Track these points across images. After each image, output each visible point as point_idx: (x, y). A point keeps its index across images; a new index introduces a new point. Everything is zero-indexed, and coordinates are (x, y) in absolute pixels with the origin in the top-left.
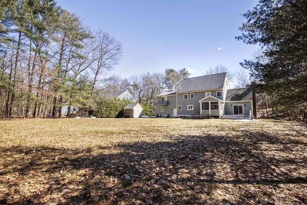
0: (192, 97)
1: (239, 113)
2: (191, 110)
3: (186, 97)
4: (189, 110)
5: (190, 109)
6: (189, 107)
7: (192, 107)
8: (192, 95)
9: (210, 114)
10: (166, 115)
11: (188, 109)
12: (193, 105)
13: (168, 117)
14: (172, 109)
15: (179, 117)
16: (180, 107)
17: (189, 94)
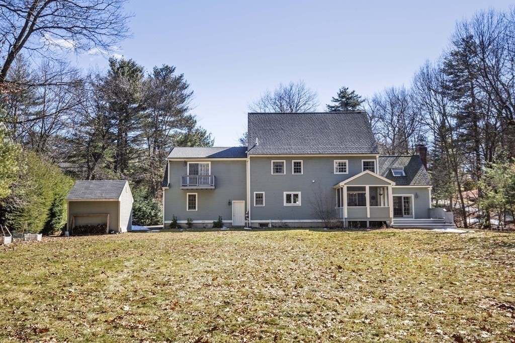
0: (298, 170)
1: (405, 214)
2: (295, 204)
3: (278, 168)
4: (289, 205)
5: (292, 204)
6: (289, 197)
7: (296, 196)
8: (298, 165)
9: (369, 216)
10: (212, 221)
11: (285, 204)
12: (299, 193)
13: (218, 226)
14: (230, 203)
15: (258, 226)
16: (259, 197)
17: (289, 159)
